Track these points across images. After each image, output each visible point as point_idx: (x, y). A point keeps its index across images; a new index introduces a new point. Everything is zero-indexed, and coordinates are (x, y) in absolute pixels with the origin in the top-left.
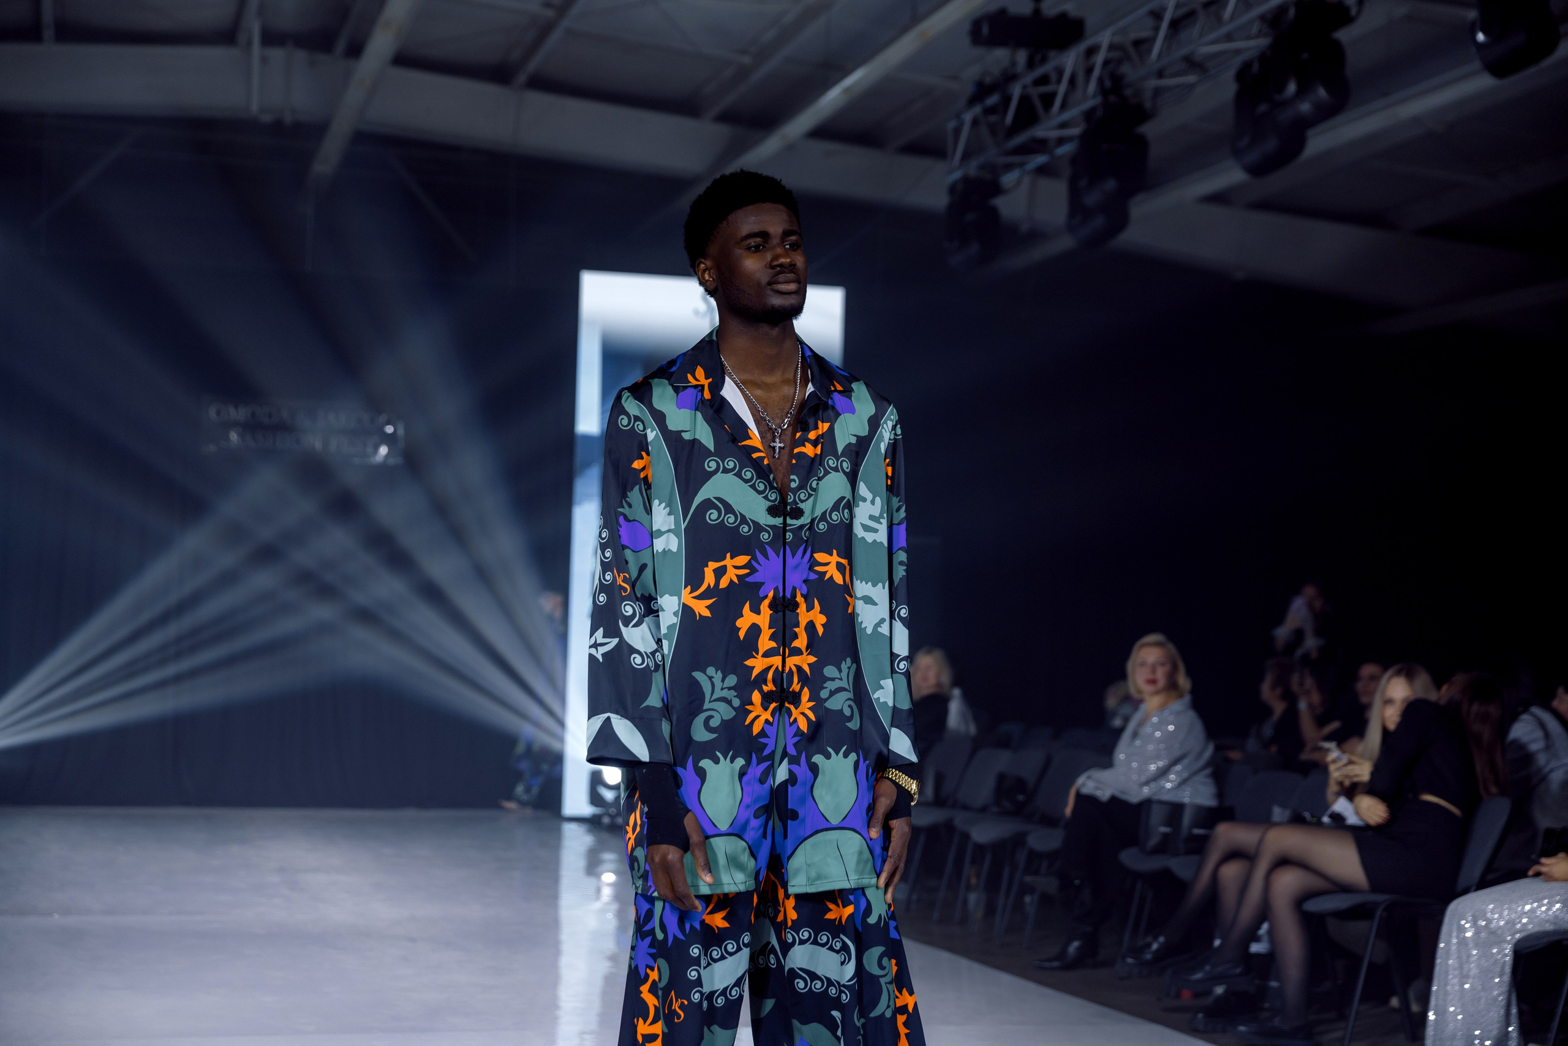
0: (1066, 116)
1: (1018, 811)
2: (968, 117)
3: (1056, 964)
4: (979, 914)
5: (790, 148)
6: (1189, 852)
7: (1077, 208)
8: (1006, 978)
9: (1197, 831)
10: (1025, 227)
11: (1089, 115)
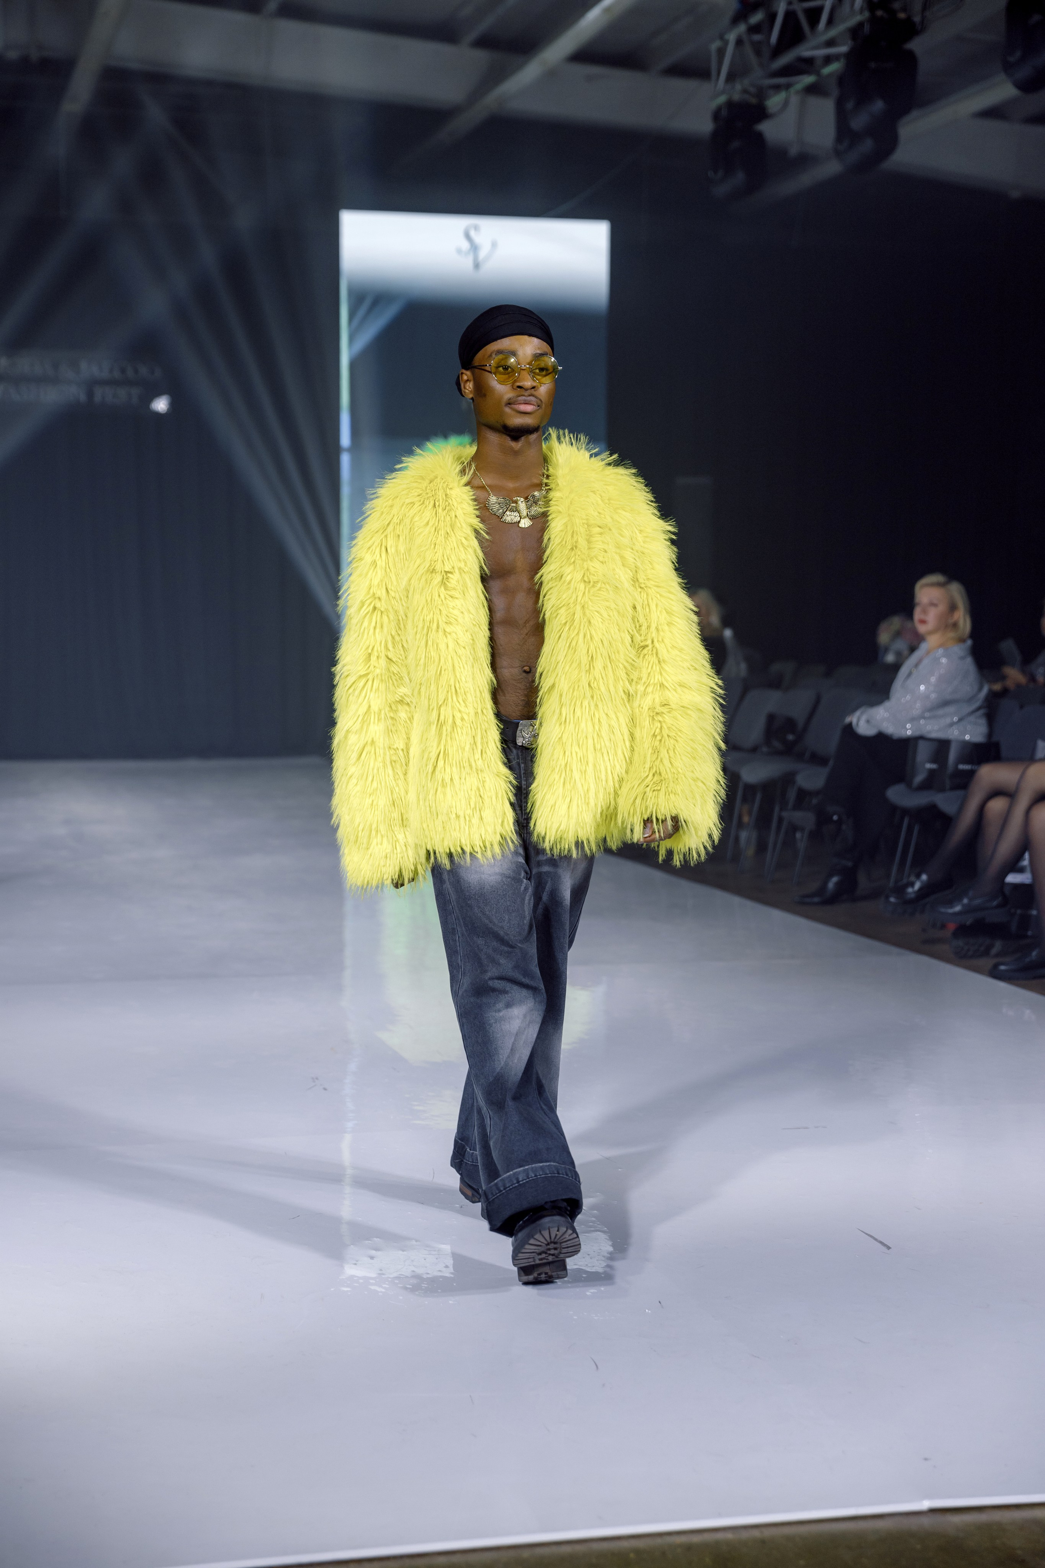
0: (833, 33)
1: (789, 751)
2: (732, 37)
3: (816, 900)
4: (751, 851)
5: (551, 74)
6: (955, 788)
7: (843, 131)
8: (777, 914)
9: (961, 767)
10: (793, 151)
11: (855, 32)
